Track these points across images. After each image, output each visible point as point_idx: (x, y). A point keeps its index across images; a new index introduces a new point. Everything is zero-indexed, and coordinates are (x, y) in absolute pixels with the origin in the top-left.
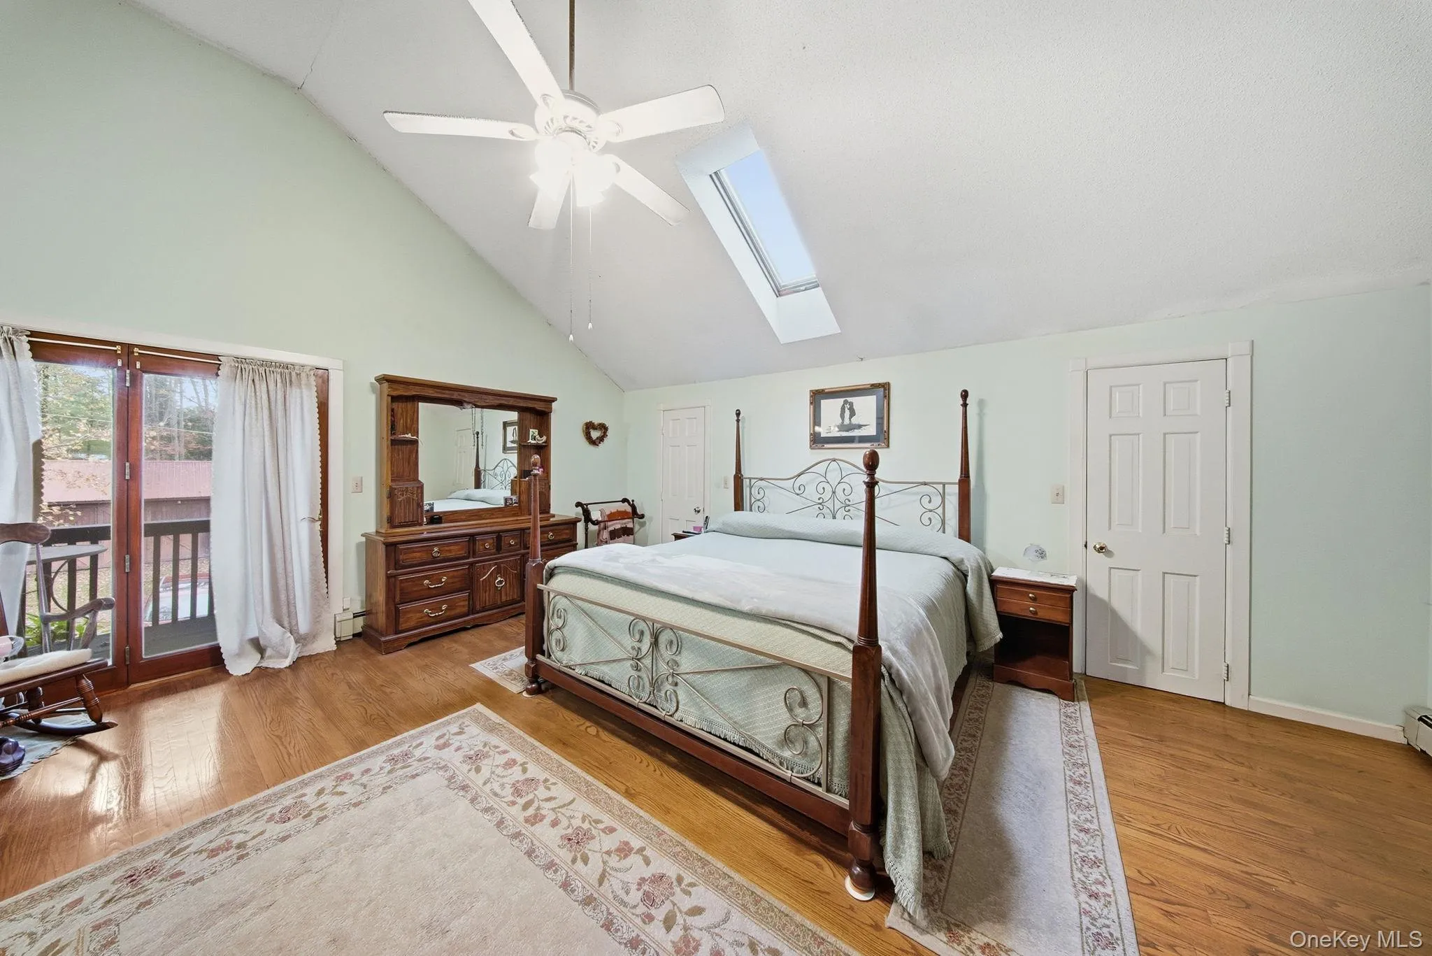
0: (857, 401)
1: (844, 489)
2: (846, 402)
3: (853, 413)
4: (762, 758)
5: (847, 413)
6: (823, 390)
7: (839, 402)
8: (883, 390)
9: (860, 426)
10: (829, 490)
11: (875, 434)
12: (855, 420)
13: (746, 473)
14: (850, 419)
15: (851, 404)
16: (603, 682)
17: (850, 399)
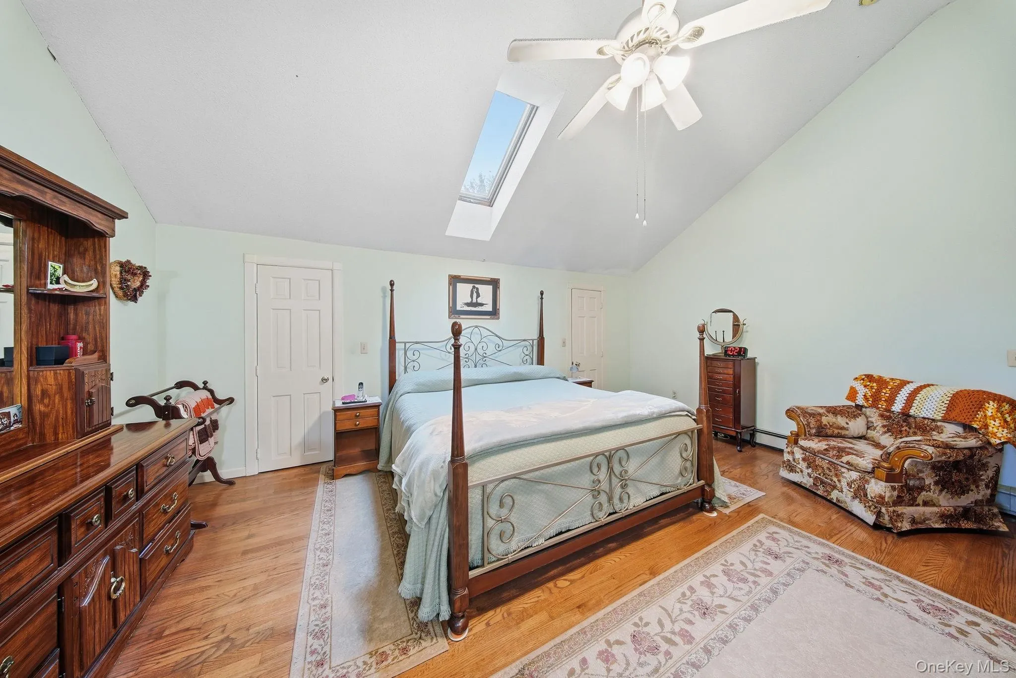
0: (481, 287)
1: (483, 347)
2: (474, 287)
3: (478, 296)
4: (669, 492)
5: (475, 295)
6: (460, 276)
7: (470, 286)
8: (495, 283)
9: (482, 305)
10: (472, 349)
11: (491, 310)
12: (480, 300)
13: (398, 337)
14: (477, 299)
15: (477, 289)
16: (561, 533)
17: (477, 286)
